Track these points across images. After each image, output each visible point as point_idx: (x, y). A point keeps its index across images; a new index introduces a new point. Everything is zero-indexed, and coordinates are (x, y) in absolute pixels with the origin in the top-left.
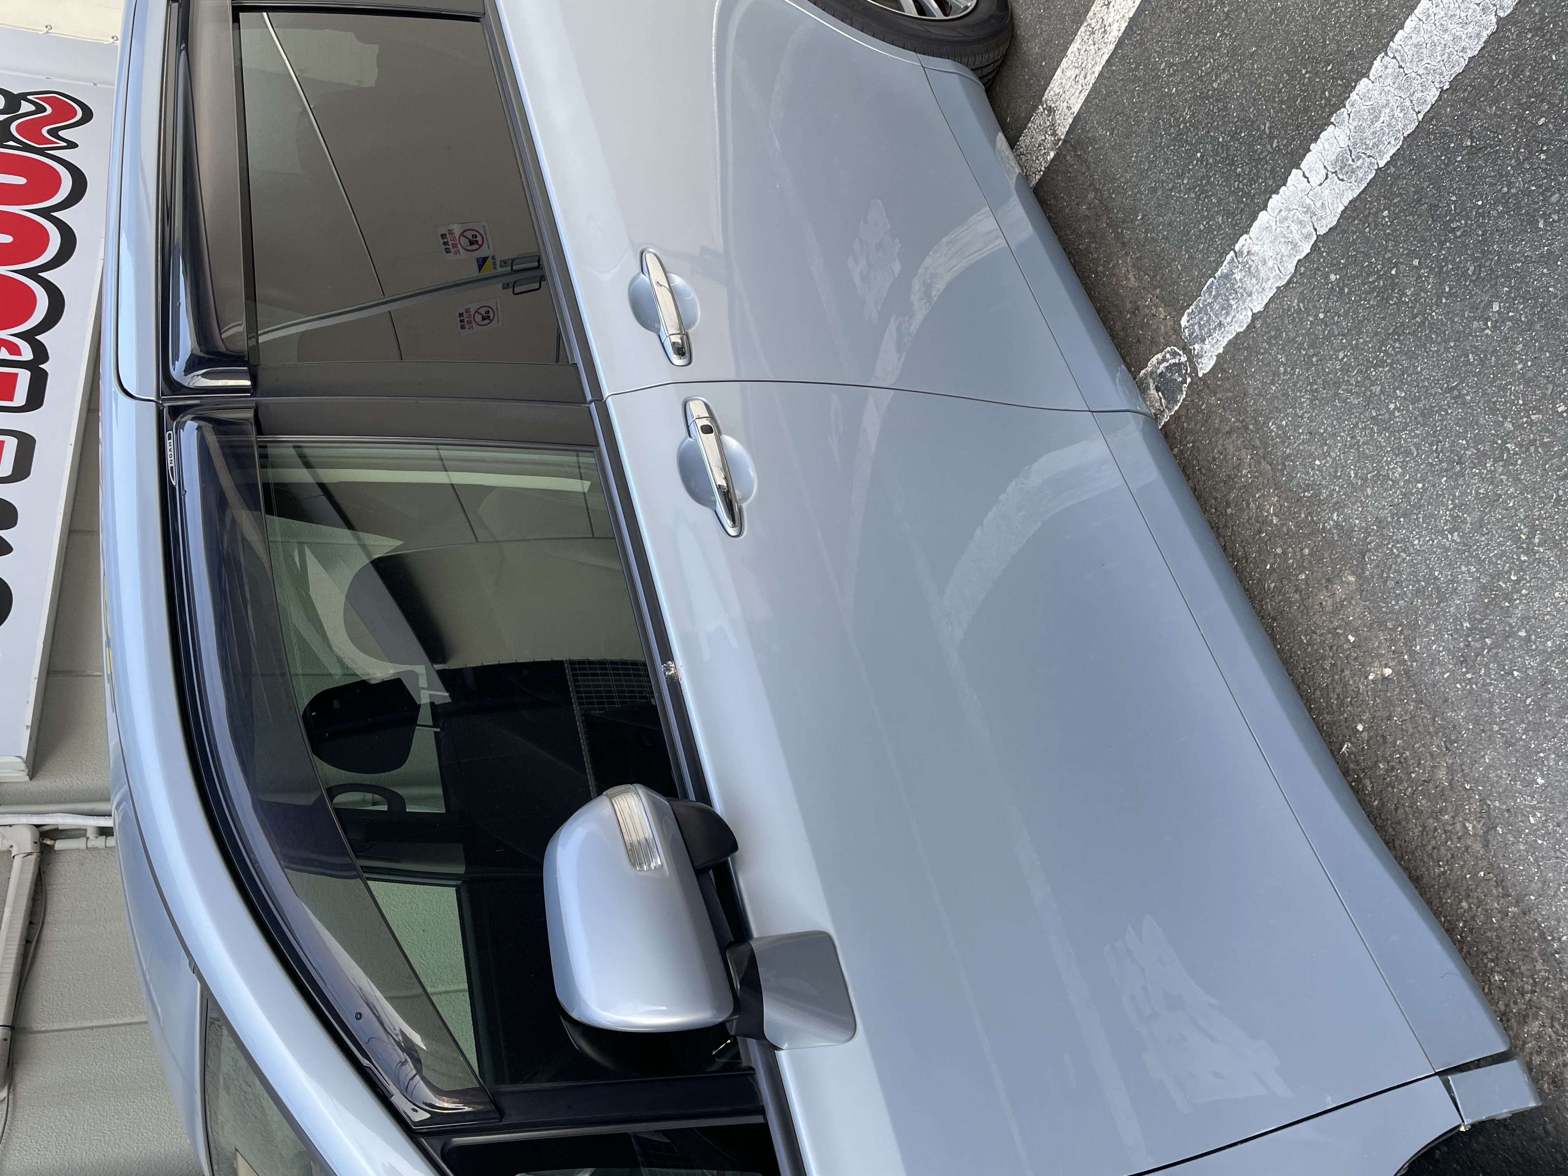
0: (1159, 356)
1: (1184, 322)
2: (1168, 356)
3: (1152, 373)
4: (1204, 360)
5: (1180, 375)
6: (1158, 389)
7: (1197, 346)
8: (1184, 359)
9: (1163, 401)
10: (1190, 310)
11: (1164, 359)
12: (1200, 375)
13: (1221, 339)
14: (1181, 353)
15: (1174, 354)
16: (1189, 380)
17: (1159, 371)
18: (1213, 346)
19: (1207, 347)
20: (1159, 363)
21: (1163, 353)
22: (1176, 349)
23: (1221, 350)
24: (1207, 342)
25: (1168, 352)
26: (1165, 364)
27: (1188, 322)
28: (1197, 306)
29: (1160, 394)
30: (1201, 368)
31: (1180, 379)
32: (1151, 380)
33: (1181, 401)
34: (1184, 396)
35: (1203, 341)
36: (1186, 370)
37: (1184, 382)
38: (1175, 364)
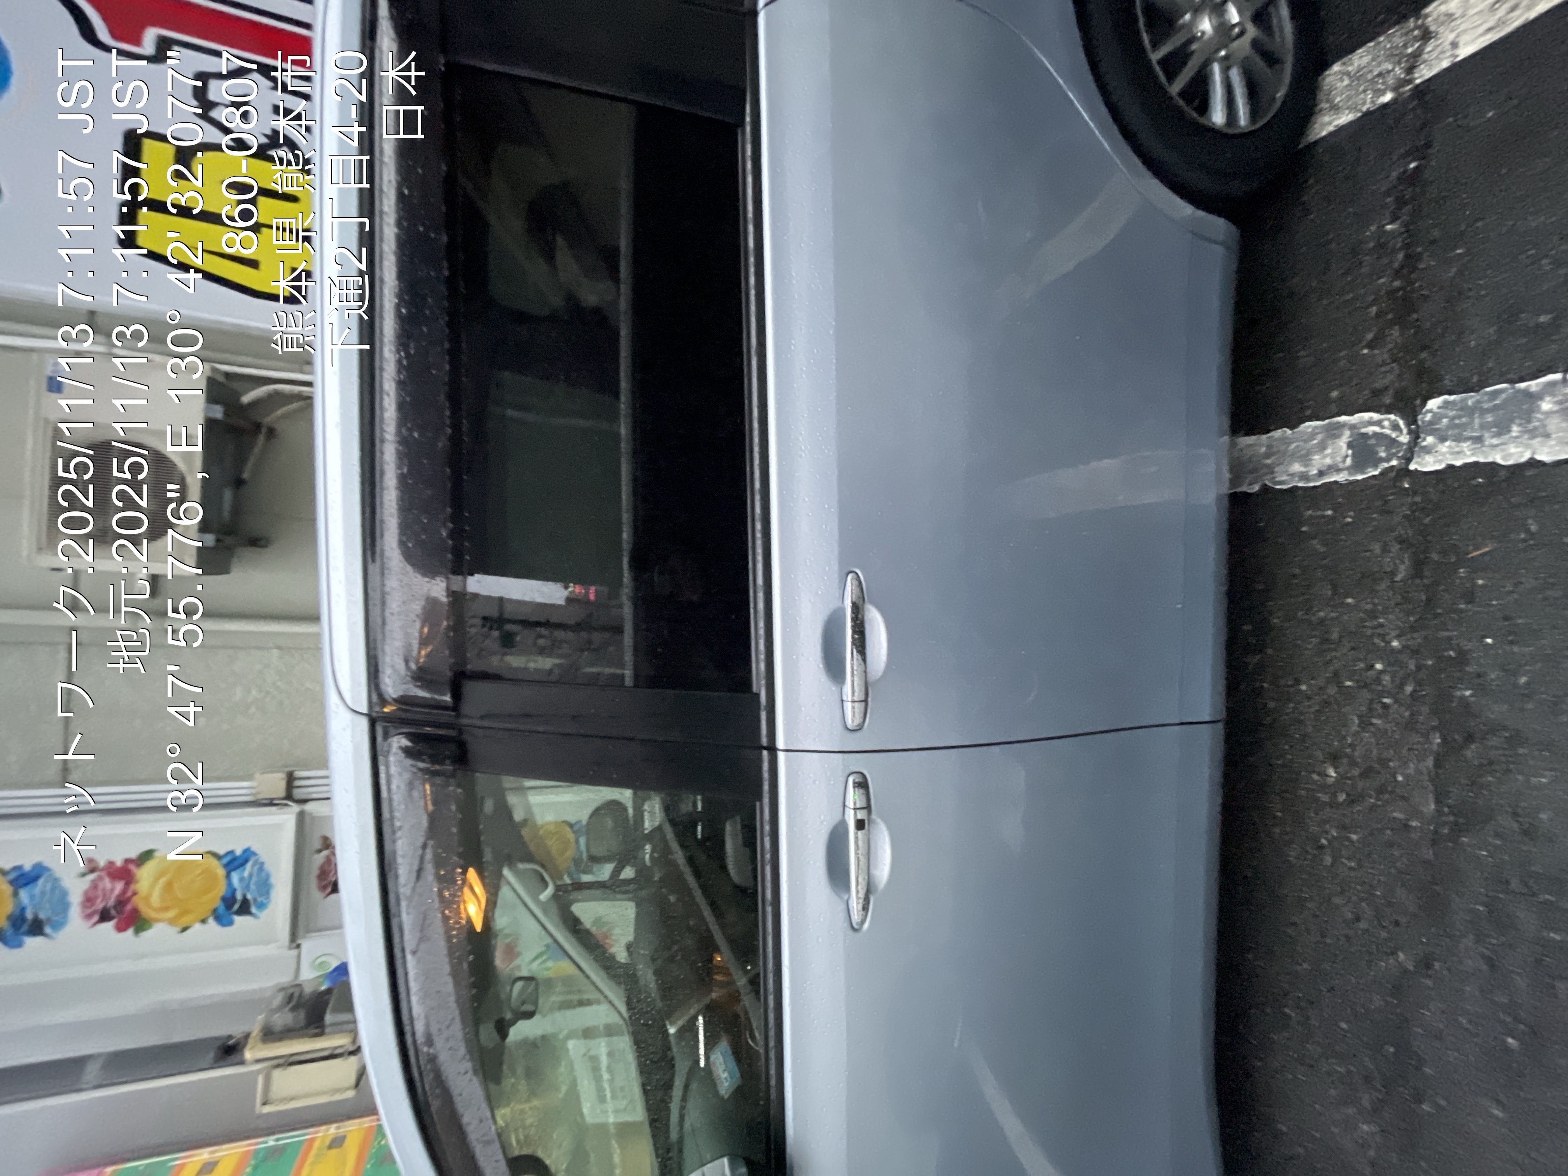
0: (1375, 416)
1: (1433, 404)
2: (1386, 423)
3: (1353, 427)
4: (1429, 458)
5: (1386, 450)
6: (1350, 445)
7: (1430, 440)
8: (1404, 439)
9: (1349, 461)
10: (1452, 398)
11: (1379, 423)
12: (1412, 467)
13: (1468, 453)
14: (1405, 431)
15: (1395, 427)
16: (1394, 462)
17: (1364, 430)
18: (1452, 453)
19: (1444, 447)
20: (1371, 423)
21: (1382, 417)
22: (1401, 423)
23: (1458, 463)
24: (1447, 444)
25: (1389, 419)
26: (1376, 429)
27: (1439, 408)
28: (1464, 400)
29: (1350, 452)
30: (1418, 463)
31: (1383, 455)
32: (1347, 433)
33: (1370, 474)
34: (1376, 473)
35: (1443, 439)
36: (1399, 452)
37: (1388, 460)
38: (1387, 437)
